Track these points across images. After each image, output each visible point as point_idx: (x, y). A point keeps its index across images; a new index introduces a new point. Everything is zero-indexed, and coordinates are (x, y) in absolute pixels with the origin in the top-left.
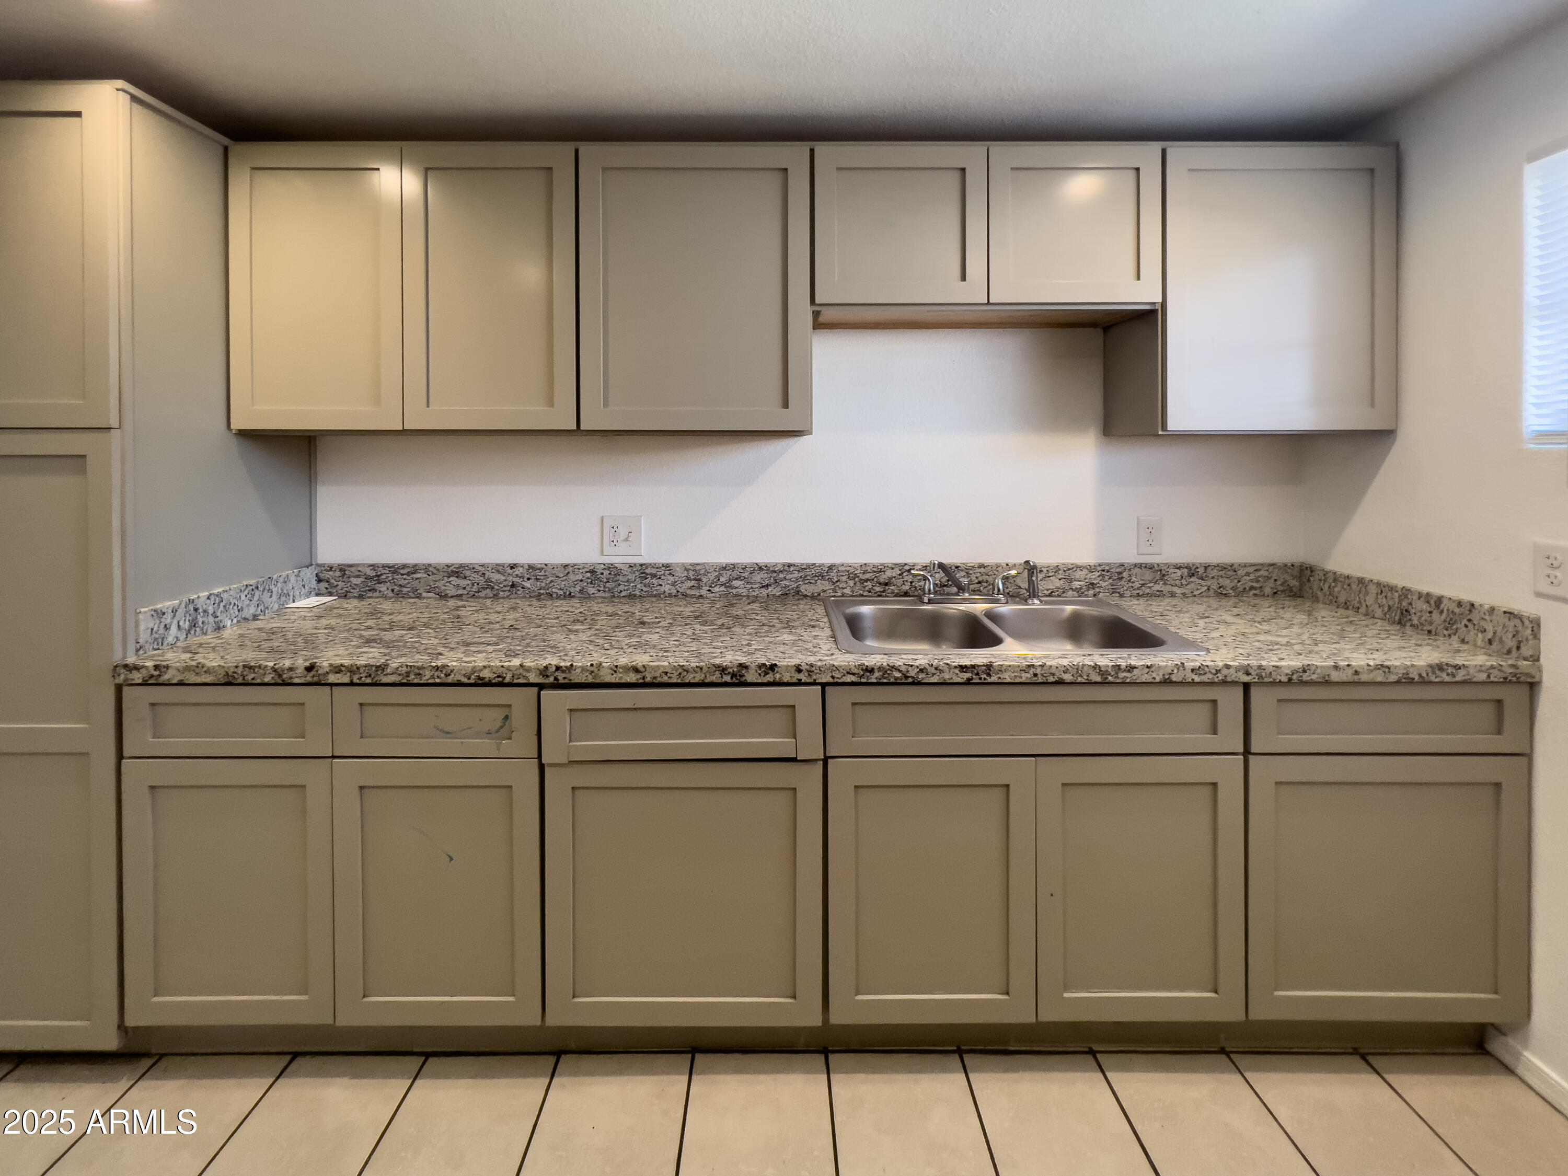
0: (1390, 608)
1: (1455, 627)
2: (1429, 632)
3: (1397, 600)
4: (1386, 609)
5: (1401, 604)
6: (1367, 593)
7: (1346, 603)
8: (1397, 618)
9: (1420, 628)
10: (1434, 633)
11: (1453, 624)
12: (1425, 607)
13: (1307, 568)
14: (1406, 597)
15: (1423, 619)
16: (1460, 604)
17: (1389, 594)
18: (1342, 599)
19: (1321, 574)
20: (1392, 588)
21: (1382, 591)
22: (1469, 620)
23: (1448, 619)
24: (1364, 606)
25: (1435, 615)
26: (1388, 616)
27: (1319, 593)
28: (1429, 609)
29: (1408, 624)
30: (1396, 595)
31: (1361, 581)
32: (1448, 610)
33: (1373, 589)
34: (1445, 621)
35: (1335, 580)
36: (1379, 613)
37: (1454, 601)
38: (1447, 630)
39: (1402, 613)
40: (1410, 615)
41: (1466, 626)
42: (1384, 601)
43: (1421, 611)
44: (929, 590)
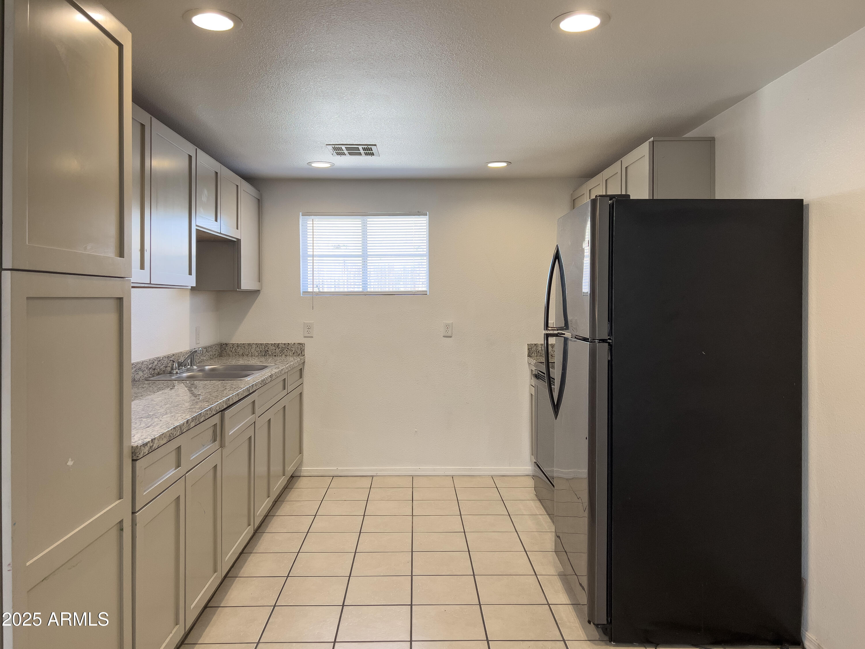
0: (261, 351)
1: (283, 352)
2: (275, 356)
3: (263, 348)
4: (259, 352)
5: (265, 349)
6: (252, 348)
7: (243, 354)
8: (263, 355)
9: (272, 355)
10: (276, 356)
11: (283, 351)
12: (274, 348)
13: (224, 344)
14: (267, 346)
15: (273, 352)
16: (285, 344)
17: (261, 346)
18: (241, 353)
19: (231, 345)
20: (261, 344)
21: (258, 346)
22: (288, 349)
23: (281, 350)
24: (251, 353)
25: (277, 349)
26: (260, 354)
27: (230, 353)
28: (275, 348)
29: (268, 355)
30: (263, 346)
31: (249, 344)
32: (281, 347)
33: (254, 346)
34: (280, 351)
35: (238, 346)
36: (257, 354)
37: (283, 344)
38: (281, 353)
39: (265, 352)
40: (268, 352)
41: (287, 351)
42: (259, 349)
43: (272, 350)
44: (176, 367)
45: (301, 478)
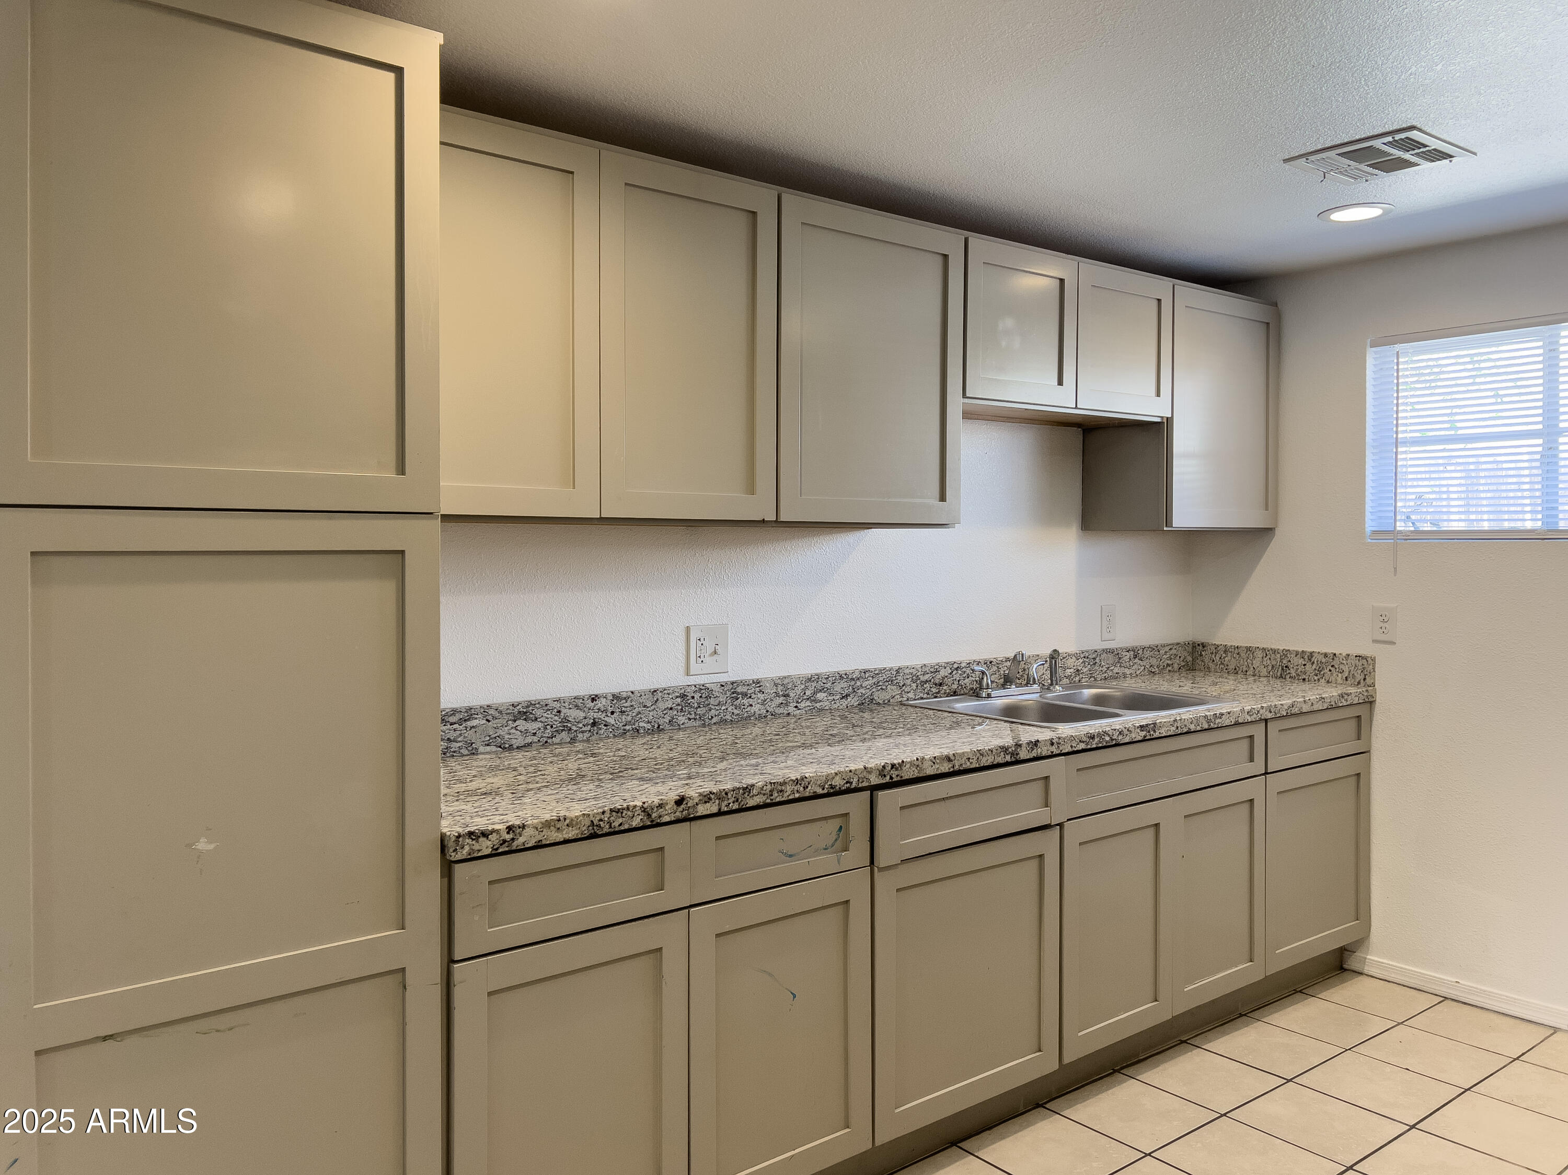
0: (1273, 667)
1: (1322, 673)
2: (1304, 679)
3: (1279, 660)
4: (1270, 668)
5: (1282, 662)
6: (1254, 658)
7: (1235, 669)
8: (1279, 674)
9: (1296, 678)
10: (1307, 680)
11: (1321, 671)
12: (1301, 661)
13: (1199, 645)
14: (1286, 656)
15: (1299, 670)
16: (1326, 655)
17: (1273, 656)
18: (1232, 667)
19: (1213, 648)
20: (1275, 651)
21: (1266, 655)
22: (1332, 666)
23: (1317, 668)
24: (1252, 669)
25: (1308, 666)
26: (1271, 673)
27: (1210, 664)
28: (1303, 663)
29: (1288, 677)
30: (1278, 656)
31: (1248, 649)
32: (1317, 661)
33: (1259, 654)
34: (1315, 669)
35: (1225, 652)
36: (1264, 672)
37: (1322, 654)
38: (1317, 676)
39: (1283, 669)
40: (1289, 669)
41: (1330, 671)
42: (1269, 662)
43: (1297, 666)
44: (988, 684)
45: (1361, 978)
